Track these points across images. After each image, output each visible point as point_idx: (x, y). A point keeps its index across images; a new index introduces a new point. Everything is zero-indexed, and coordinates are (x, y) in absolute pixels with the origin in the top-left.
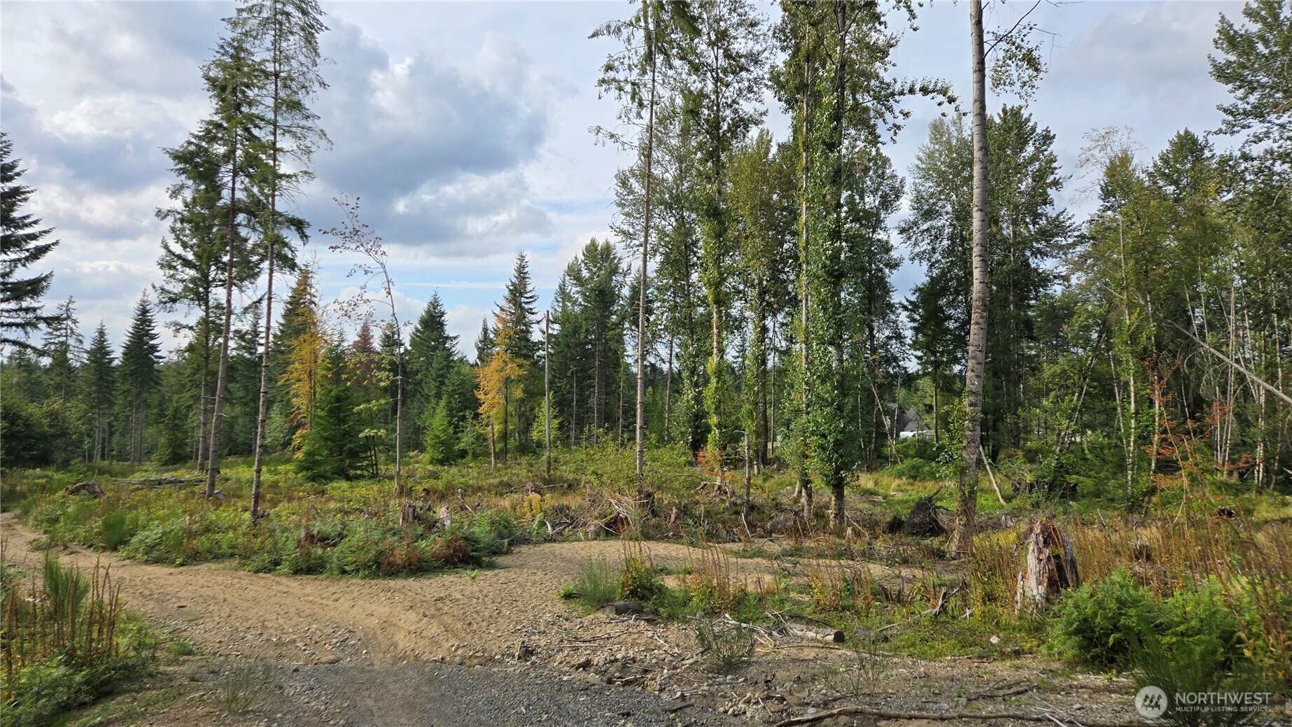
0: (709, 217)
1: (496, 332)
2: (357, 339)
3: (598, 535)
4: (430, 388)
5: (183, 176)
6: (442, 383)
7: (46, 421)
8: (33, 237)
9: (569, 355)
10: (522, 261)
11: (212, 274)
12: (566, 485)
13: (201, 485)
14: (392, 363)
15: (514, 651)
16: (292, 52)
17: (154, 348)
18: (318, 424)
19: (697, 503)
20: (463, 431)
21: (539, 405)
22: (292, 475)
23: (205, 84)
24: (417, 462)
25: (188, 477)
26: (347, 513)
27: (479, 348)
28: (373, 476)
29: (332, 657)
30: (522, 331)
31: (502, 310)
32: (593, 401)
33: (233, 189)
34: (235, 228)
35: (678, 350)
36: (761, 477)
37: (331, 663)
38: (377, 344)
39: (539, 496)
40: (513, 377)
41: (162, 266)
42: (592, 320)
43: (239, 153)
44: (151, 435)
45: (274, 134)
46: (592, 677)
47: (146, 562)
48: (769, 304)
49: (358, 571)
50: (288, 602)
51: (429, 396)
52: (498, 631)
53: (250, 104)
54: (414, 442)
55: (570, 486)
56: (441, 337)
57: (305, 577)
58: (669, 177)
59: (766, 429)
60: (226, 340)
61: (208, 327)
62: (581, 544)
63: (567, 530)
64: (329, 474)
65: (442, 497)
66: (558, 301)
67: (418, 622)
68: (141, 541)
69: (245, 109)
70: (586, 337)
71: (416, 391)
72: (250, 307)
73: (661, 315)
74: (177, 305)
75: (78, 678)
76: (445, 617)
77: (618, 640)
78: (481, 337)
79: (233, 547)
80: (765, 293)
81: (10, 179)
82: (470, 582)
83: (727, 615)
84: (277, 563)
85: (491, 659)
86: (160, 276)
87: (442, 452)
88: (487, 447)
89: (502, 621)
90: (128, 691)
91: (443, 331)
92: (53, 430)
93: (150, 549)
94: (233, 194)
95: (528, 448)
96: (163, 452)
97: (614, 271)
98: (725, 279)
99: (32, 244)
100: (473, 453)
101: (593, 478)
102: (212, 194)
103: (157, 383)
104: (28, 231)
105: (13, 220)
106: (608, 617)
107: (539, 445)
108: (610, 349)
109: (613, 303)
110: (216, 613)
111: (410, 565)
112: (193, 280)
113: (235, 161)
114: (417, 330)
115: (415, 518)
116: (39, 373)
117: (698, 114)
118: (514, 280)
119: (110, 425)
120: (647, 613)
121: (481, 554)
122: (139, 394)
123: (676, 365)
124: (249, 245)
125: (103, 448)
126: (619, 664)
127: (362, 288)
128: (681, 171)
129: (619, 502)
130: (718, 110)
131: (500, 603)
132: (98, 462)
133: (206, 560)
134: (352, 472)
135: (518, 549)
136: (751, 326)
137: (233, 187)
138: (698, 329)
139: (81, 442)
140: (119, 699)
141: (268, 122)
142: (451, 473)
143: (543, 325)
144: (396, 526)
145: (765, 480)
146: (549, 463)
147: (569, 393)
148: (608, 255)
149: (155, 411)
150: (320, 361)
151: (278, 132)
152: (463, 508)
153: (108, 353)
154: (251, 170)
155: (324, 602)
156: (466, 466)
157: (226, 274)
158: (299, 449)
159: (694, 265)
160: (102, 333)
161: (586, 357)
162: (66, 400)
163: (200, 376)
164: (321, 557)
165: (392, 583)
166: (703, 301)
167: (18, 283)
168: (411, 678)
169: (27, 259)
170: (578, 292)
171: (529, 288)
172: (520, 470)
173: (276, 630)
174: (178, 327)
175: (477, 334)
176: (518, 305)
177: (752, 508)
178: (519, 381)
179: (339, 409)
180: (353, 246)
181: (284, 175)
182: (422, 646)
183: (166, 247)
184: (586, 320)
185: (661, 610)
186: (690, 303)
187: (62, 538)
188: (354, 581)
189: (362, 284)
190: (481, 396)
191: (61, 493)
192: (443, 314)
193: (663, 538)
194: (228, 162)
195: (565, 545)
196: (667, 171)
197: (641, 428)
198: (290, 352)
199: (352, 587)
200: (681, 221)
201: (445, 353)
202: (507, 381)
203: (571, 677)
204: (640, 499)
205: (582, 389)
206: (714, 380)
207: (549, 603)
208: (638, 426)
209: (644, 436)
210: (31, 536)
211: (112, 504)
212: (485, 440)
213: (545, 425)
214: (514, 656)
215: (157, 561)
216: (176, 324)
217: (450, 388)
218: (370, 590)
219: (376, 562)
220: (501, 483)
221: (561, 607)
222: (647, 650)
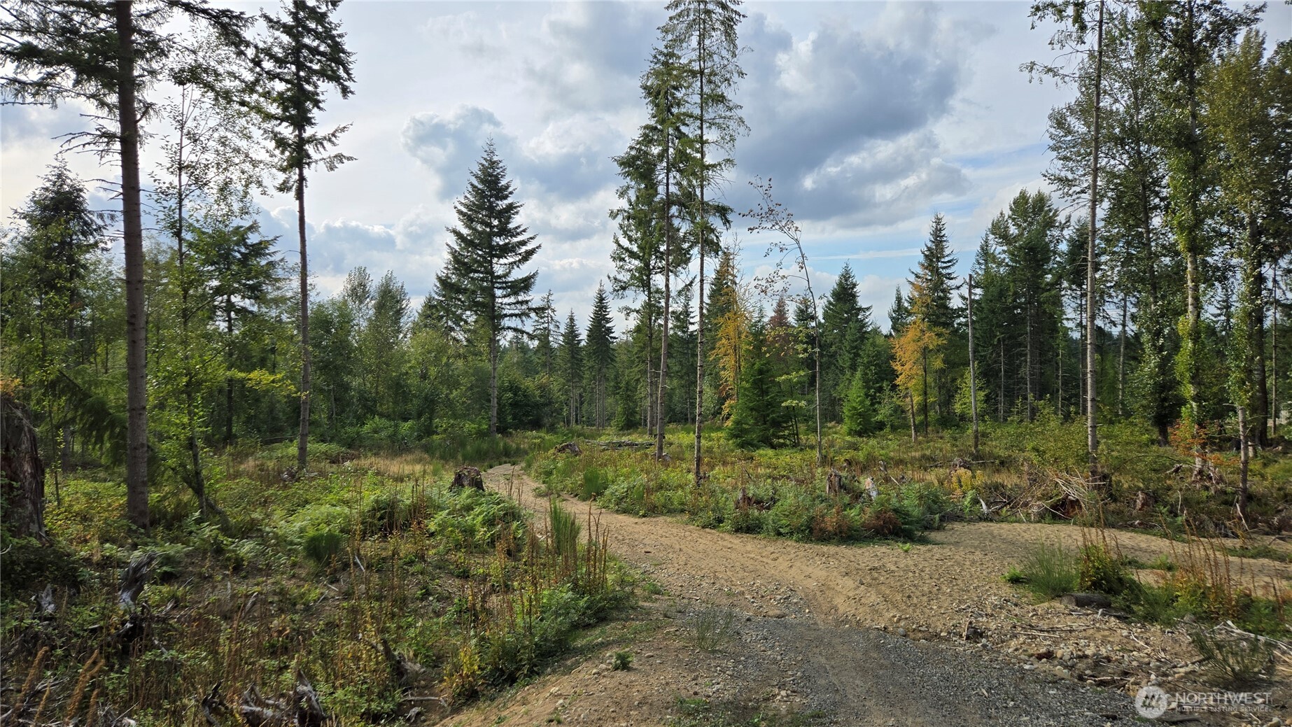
0: (1180, 147)
1: (912, 301)
2: (773, 314)
3: (1042, 518)
4: (844, 359)
5: (628, 178)
6: (857, 355)
7: (537, 393)
8: (523, 243)
9: (994, 321)
10: (938, 224)
11: (652, 263)
12: (997, 462)
13: (652, 448)
14: (808, 336)
15: (961, 630)
16: (715, 48)
17: (609, 330)
18: (744, 395)
19: (1169, 488)
20: (880, 403)
21: (962, 376)
22: (722, 441)
23: (642, 93)
24: (836, 433)
25: (640, 440)
26: (775, 479)
27: (892, 318)
28: (795, 445)
29: (778, 612)
30: (940, 298)
31: (917, 276)
32: (1025, 371)
33: (667, 185)
34: (670, 218)
35: (1134, 310)
36: (1259, 462)
37: (778, 617)
38: (791, 318)
39: (969, 473)
40: (931, 347)
41: (614, 259)
42: (1021, 281)
43: (671, 151)
44: (611, 404)
45: (701, 128)
46: (1059, 670)
47: (617, 512)
48: (1267, 247)
49: (792, 534)
50: (733, 557)
51: (844, 368)
52: (940, 607)
53: (679, 105)
54: (832, 413)
55: (1002, 463)
56: (853, 308)
57: (745, 536)
58: (1120, 108)
59: (1265, 403)
60: (666, 320)
61: (651, 310)
62: (1024, 526)
63: (1005, 509)
64: (755, 442)
65: (864, 469)
66: (979, 263)
67: (855, 589)
68: (612, 494)
69: (675, 110)
70: (1014, 300)
71: (831, 363)
72: (683, 290)
73: (1111, 271)
74: (627, 292)
75: (582, 603)
76: (883, 588)
77: (1084, 634)
78: (895, 307)
79: (682, 504)
80: (1260, 233)
81: (506, 197)
82: (903, 555)
83: (1229, 622)
84: (720, 521)
85: (937, 635)
86: (612, 267)
87: (860, 424)
88: (905, 418)
89: (943, 598)
90: (618, 619)
91: (855, 302)
92: (542, 400)
93: (620, 500)
94: (668, 189)
95: (951, 421)
96: (619, 419)
97: (1050, 224)
98: (1202, 221)
99: (523, 249)
100: (892, 426)
101: (1033, 455)
102: (651, 191)
103: (612, 360)
104: (520, 238)
105: (510, 231)
106: (1066, 607)
107: (963, 417)
108: (1045, 312)
109: (1047, 260)
110: (675, 561)
111: (841, 532)
112: (637, 269)
113: (668, 159)
114: (830, 303)
115: (841, 487)
116: (530, 354)
117: (1162, 26)
118: (929, 244)
119: (581, 396)
120: (1116, 609)
121: (914, 528)
122: (600, 369)
123: (1132, 328)
124: (681, 234)
125: (577, 415)
126: (1090, 661)
127: (778, 265)
128: (1136, 98)
129: (1068, 483)
130: (1192, 16)
131: (938, 579)
132: (574, 426)
133: (662, 514)
134: (775, 441)
135: (950, 526)
136: (1239, 275)
137: (668, 183)
138: (1164, 284)
139: (562, 409)
140: (613, 624)
141: (696, 118)
142: (870, 445)
143: (965, 291)
144: (823, 494)
145: (1265, 465)
146: (976, 437)
147: (995, 362)
148: (1041, 209)
149: (612, 384)
150: (743, 337)
151: (704, 126)
152: (887, 480)
153: (577, 336)
154: (681, 165)
155: (765, 560)
156: (884, 437)
157: (664, 262)
158: (727, 418)
159: (1156, 207)
160: (572, 319)
161: (1015, 323)
162: (551, 376)
163: (647, 354)
164: (757, 519)
165: (825, 549)
166: (1171, 250)
167: (516, 281)
168: (858, 643)
169: (519, 261)
170: (1004, 252)
171: (947, 252)
172: (943, 444)
173: (726, 581)
174: (628, 311)
175: (891, 303)
176: (935, 271)
177: (1249, 498)
178: (938, 351)
179: (761, 381)
180: (769, 225)
181: (710, 165)
182: (862, 613)
183: (617, 242)
184: (1014, 281)
185: (1135, 608)
186: (1151, 253)
187: (556, 488)
188: (789, 543)
189: (778, 261)
190: (898, 368)
191: (552, 451)
192: (854, 285)
193: (1127, 526)
194: (662, 160)
195: (1004, 525)
196: (1117, 101)
197: (1093, 400)
198: (716, 330)
199: (789, 549)
200: (1138, 159)
201: (858, 325)
202: (925, 352)
203: (1033, 667)
204: (1095, 480)
205: (1010, 359)
206: (1189, 345)
207: (993, 585)
208: (1089, 397)
209: (1096, 409)
210: (535, 485)
211: (589, 462)
212: (903, 412)
213: (970, 397)
214: (961, 636)
215: (625, 512)
216: (627, 308)
217: (866, 360)
218: (805, 553)
219: (808, 527)
220: (923, 456)
221: (1007, 591)
222: (1122, 650)
